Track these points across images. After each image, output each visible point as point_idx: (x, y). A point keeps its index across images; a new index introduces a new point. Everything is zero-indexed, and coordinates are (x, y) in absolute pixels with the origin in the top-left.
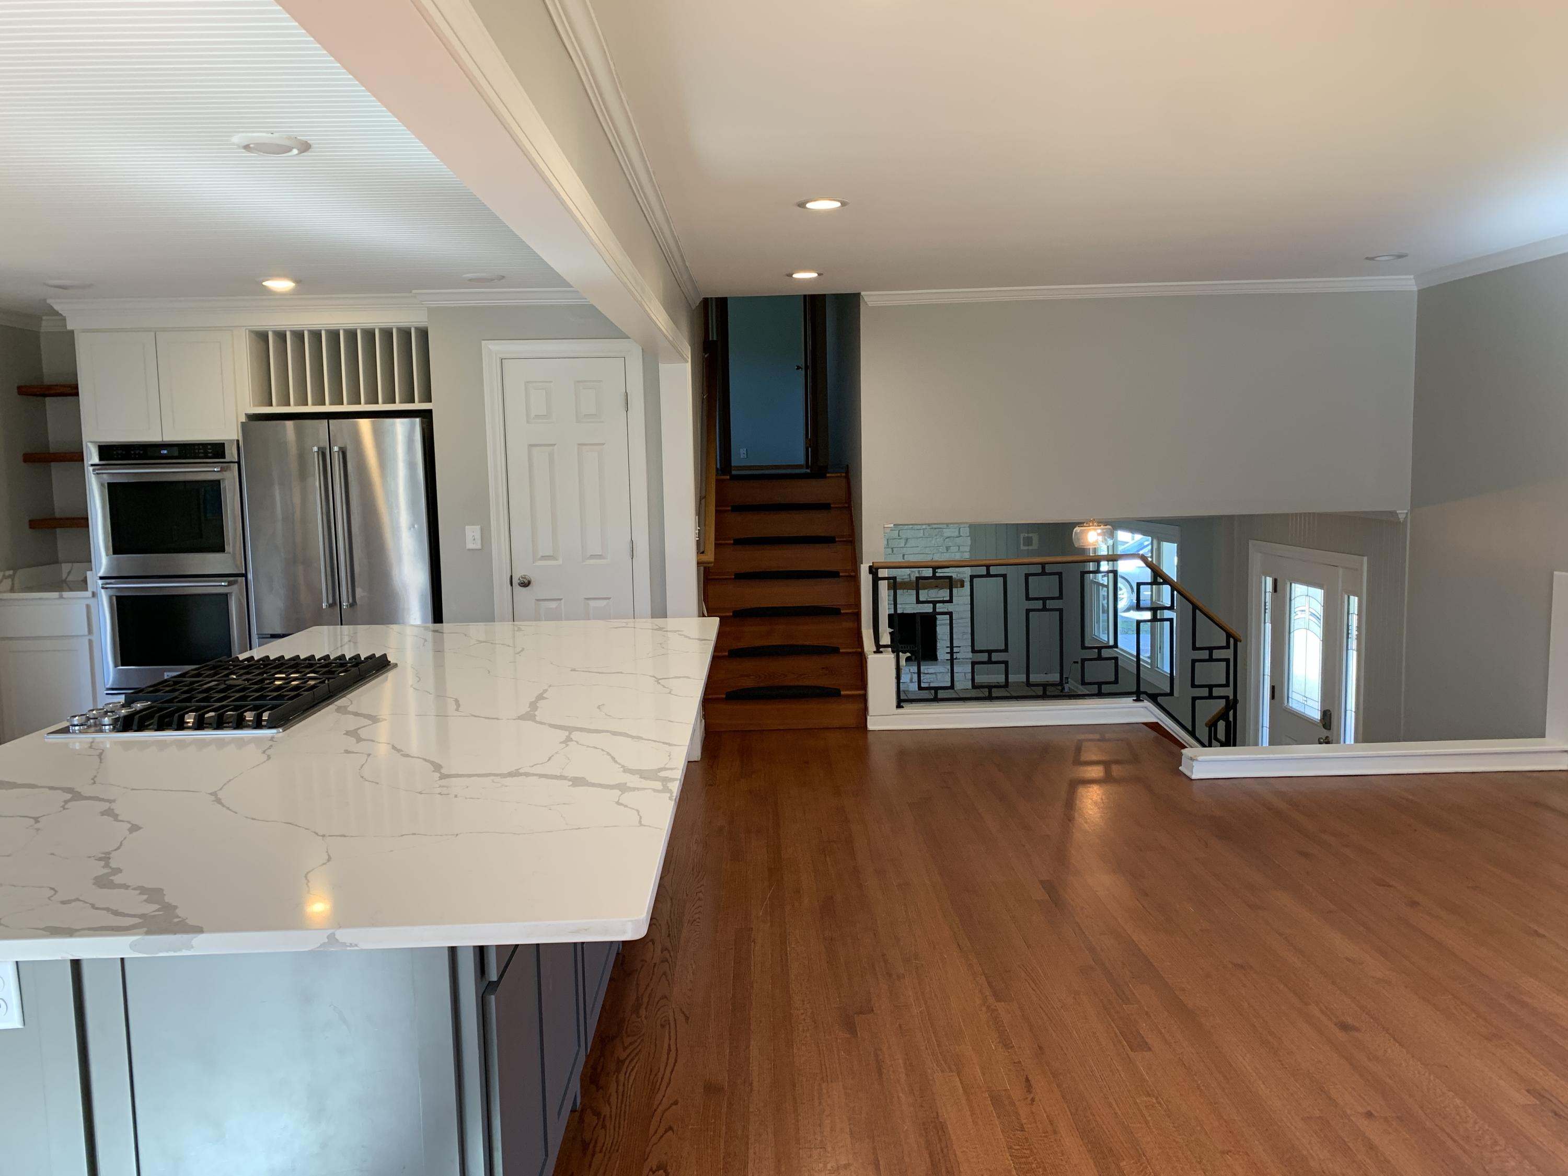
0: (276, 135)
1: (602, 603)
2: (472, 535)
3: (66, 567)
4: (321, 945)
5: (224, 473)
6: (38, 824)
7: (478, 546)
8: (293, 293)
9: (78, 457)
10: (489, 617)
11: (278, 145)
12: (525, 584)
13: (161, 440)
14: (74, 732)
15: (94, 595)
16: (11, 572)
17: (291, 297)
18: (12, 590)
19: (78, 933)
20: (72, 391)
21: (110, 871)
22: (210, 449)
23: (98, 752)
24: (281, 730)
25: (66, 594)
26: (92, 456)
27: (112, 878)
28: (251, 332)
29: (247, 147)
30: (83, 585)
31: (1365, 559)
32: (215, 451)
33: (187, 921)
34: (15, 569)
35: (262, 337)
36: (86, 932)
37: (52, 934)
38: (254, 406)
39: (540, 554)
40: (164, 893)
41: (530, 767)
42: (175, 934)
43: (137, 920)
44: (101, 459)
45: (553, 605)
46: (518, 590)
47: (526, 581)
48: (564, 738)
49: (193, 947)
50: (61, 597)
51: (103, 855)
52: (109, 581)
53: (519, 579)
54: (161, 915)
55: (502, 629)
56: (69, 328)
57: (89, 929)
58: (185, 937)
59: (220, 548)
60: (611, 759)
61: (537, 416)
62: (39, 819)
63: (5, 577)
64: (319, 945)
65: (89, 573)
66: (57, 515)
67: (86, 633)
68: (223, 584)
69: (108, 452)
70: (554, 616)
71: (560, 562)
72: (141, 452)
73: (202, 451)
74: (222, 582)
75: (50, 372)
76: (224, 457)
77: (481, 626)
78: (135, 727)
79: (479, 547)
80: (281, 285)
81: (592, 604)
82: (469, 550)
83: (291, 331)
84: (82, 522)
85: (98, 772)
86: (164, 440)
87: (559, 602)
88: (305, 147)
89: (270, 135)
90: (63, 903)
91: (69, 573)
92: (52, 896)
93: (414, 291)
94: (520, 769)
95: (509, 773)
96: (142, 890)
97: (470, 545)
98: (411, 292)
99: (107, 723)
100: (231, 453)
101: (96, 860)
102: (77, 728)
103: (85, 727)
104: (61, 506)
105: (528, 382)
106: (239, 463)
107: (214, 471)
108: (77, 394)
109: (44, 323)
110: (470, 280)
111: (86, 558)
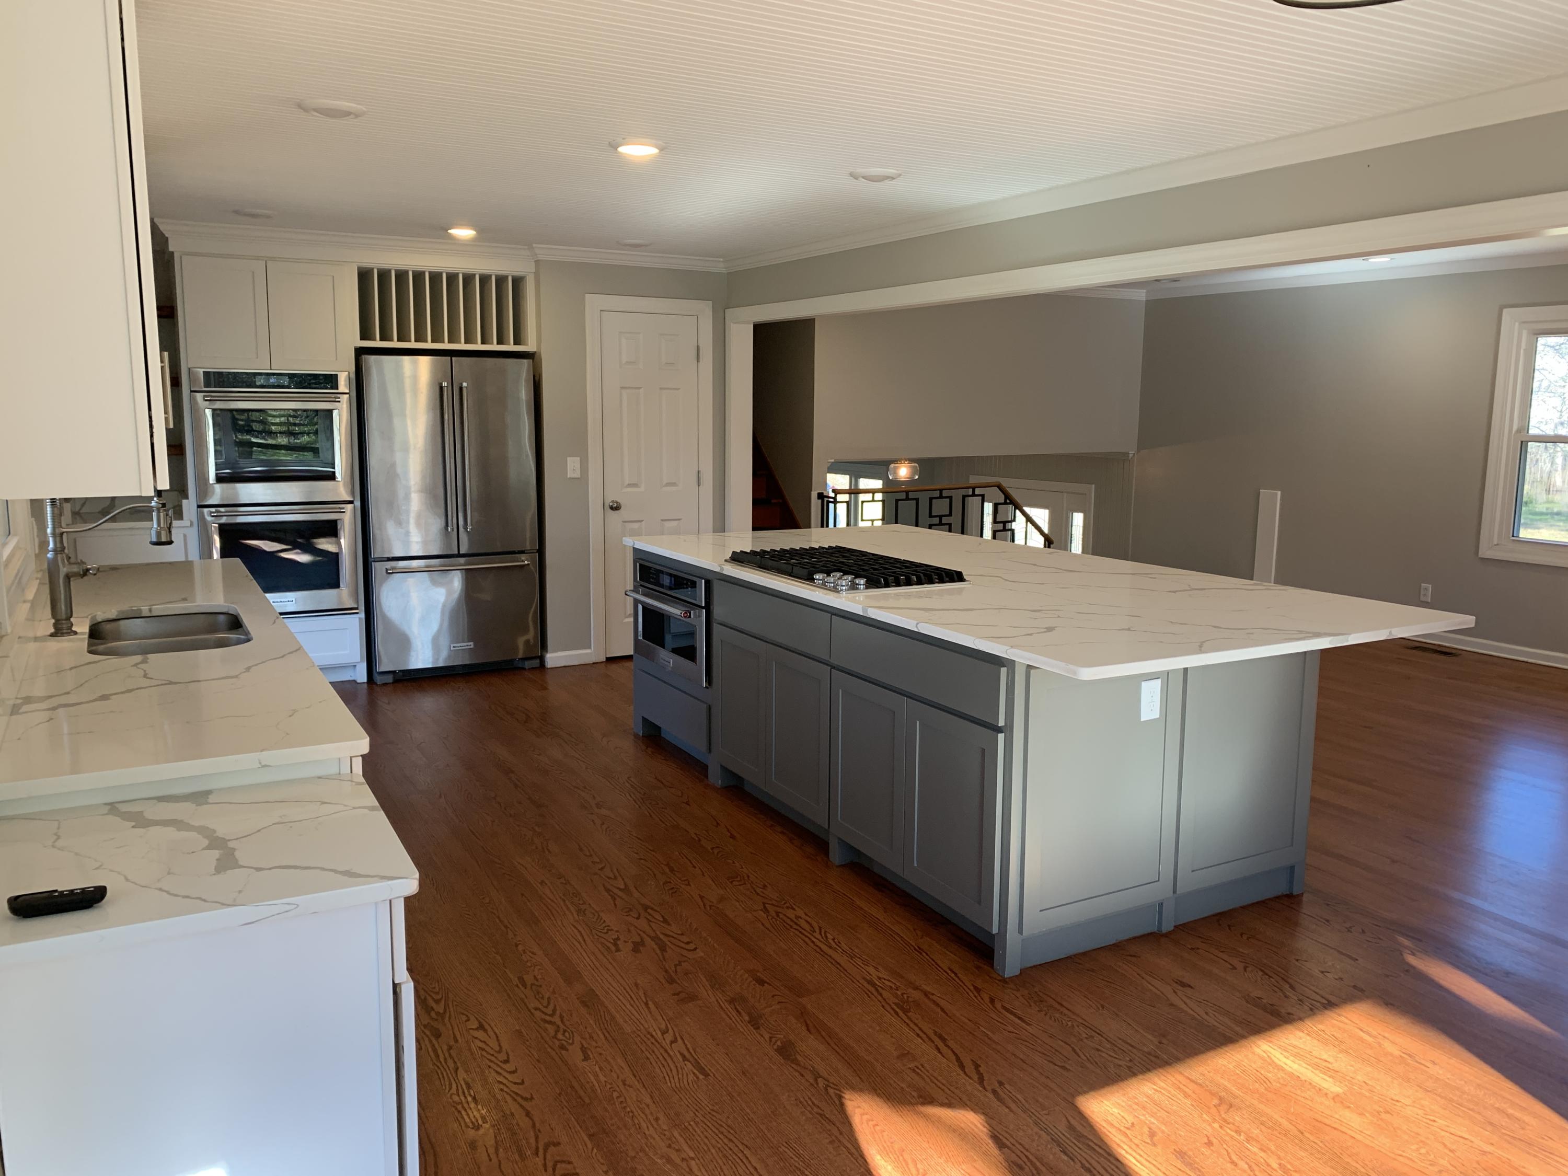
1: (675, 524)
2: (573, 465)
5: (337, 403)
7: (577, 474)
13: (269, 369)
15: (192, 523)
22: (322, 380)
28: (355, 269)
31: (1094, 486)
32: (327, 381)
38: (361, 340)
39: (627, 482)
44: (205, 386)
45: (636, 526)
46: (609, 513)
47: (616, 506)
52: (210, 509)
53: (610, 504)
61: (628, 363)
65: (185, 502)
69: (216, 380)
71: (641, 489)
72: (250, 380)
73: (312, 381)
76: (337, 389)
80: (464, 233)
81: (667, 524)
82: (570, 478)
83: (395, 270)
86: (272, 369)
87: (641, 523)
97: (570, 474)
98: (530, 246)
100: (343, 386)
106: (350, 394)
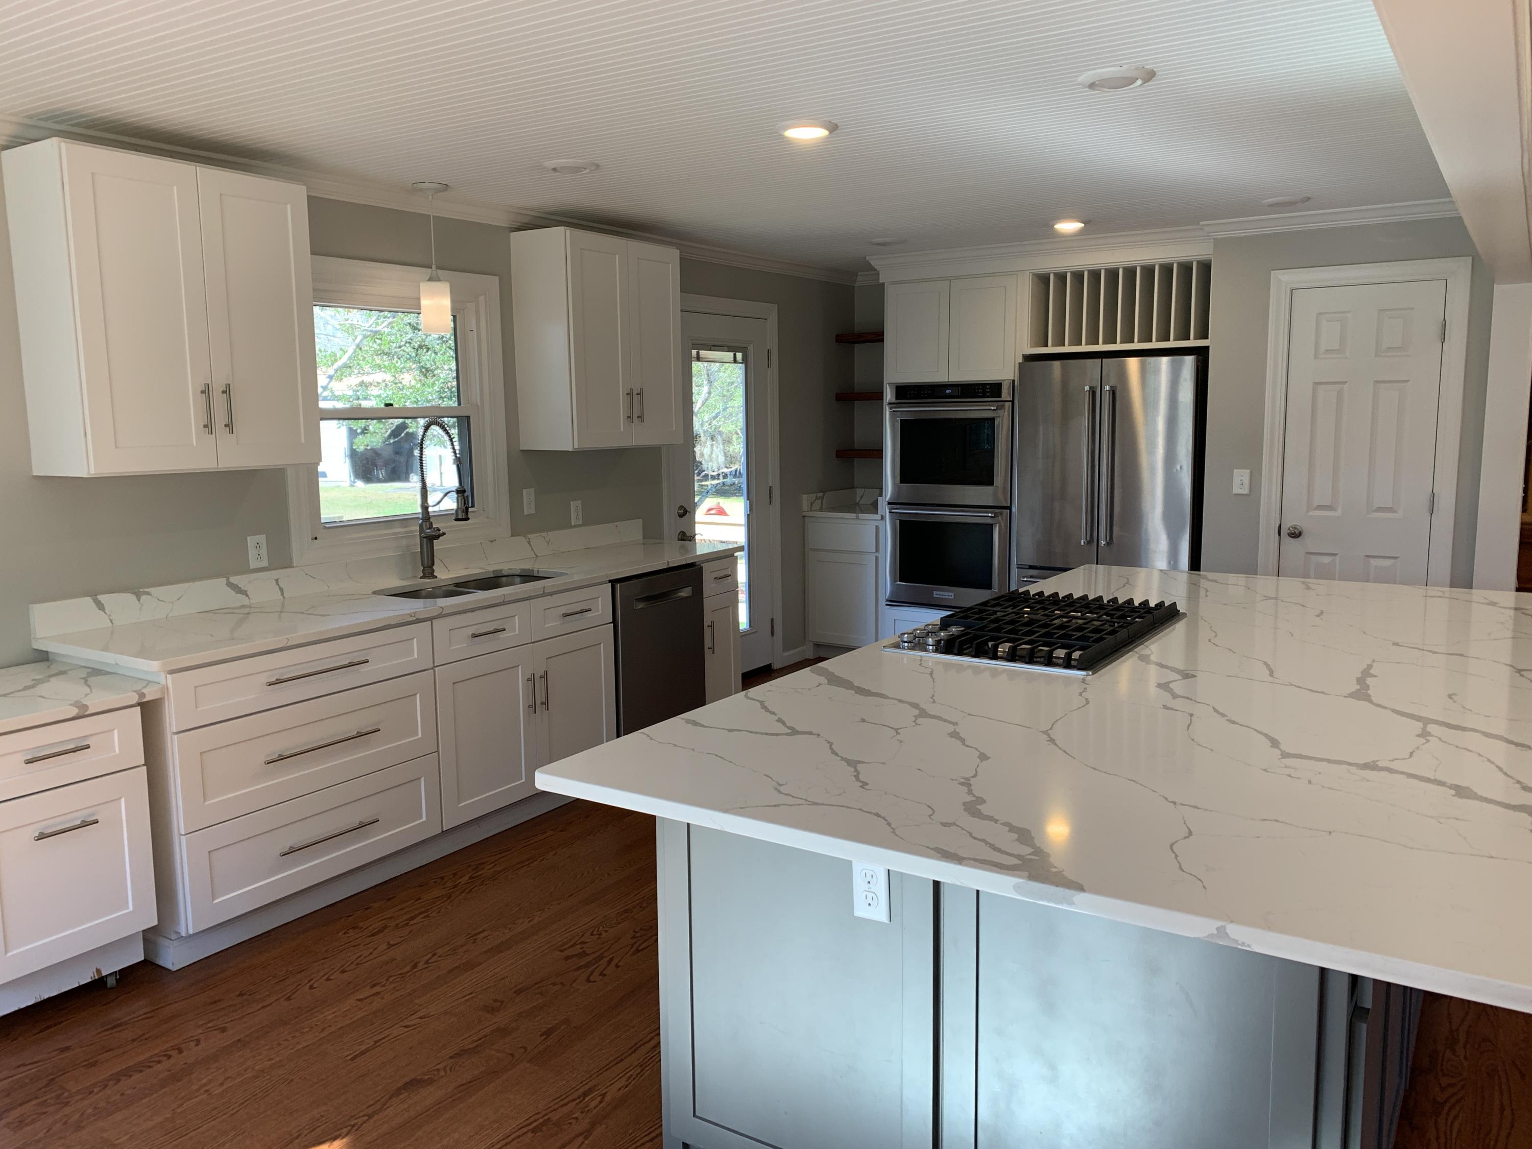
0: (1125, 67)
1: (1386, 563)
2: (1240, 480)
3: (859, 492)
4: (1209, 935)
5: (999, 411)
6: (898, 736)
8: (1081, 232)
9: (878, 396)
10: (1250, 569)
11: (1125, 78)
12: (1296, 534)
13: (947, 380)
14: (904, 648)
15: (883, 518)
16: (821, 494)
17: (1079, 237)
18: (821, 510)
19: (965, 862)
20: (878, 337)
21: (974, 799)
22: (989, 389)
23: (929, 671)
24: (1091, 673)
25: (861, 516)
26: (889, 395)
27: (979, 807)
28: (1034, 275)
29: (1092, 86)
30: (874, 507)
32: (993, 390)
33: (1064, 873)
34: (824, 492)
35: (1043, 280)
36: (972, 862)
37: (942, 857)
38: (1031, 347)
39: (1316, 503)
40: (1033, 834)
41: (1389, 761)
42: (1057, 886)
43: (1016, 861)
44: (896, 399)
45: (1326, 560)
46: (1287, 541)
47: (1297, 532)
48: (1419, 732)
49: (1074, 904)
50: (857, 518)
51: (964, 780)
52: (895, 506)
53: (1289, 529)
54: (1036, 860)
55: (1265, 584)
56: (881, 281)
57: (975, 860)
58: (1068, 892)
59: (988, 480)
60: (1495, 768)
61: (1328, 351)
62: (899, 731)
63: (817, 498)
64: (1207, 934)
65: (880, 498)
66: (856, 448)
67: (875, 551)
68: (990, 515)
69: (905, 392)
70: (1326, 574)
71: (1338, 513)
72: (930, 392)
73: (980, 391)
74: (989, 513)
75: (861, 320)
76: (1001, 397)
77: (1241, 579)
78: (956, 651)
79: (1246, 491)
80: (1068, 227)
81: (1374, 562)
82: (1236, 495)
83: (1072, 272)
84: (878, 453)
85: (934, 692)
86: (950, 380)
87: (1333, 557)
88: (1150, 75)
89: (1119, 68)
90: (944, 824)
91: (861, 497)
92: (931, 815)
93: (1202, 223)
94: (1377, 761)
95: (1365, 764)
96: (1012, 828)
97: (1236, 490)
98: (1198, 224)
99: (931, 643)
100: (1006, 394)
101: (959, 784)
102: (906, 644)
103: (913, 644)
104: (860, 438)
105: (1320, 314)
106: (1013, 402)
107: (991, 409)
108: (882, 340)
109: (859, 278)
110: (1271, 205)
111: (879, 488)
